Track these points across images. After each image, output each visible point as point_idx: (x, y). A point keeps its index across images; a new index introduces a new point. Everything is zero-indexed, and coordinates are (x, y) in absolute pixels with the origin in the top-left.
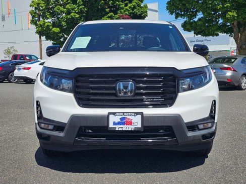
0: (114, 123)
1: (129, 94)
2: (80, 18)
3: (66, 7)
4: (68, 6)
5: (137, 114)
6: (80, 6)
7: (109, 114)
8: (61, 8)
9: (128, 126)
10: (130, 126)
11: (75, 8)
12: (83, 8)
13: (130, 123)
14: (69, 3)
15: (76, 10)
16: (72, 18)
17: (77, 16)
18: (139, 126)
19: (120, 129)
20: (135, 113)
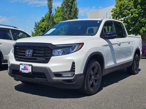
0: (22, 69)
1: (30, 56)
2: (139, 16)
3: (130, 11)
4: (132, 10)
5: (30, 65)
6: (139, 9)
7: (21, 64)
8: (128, 12)
9: (26, 71)
10: (27, 71)
11: (136, 11)
12: (141, 10)
13: (27, 69)
14: (132, 8)
15: (136, 12)
16: (134, 17)
17: (137, 15)
18: (30, 71)
19: (23, 72)
20: (29, 65)
